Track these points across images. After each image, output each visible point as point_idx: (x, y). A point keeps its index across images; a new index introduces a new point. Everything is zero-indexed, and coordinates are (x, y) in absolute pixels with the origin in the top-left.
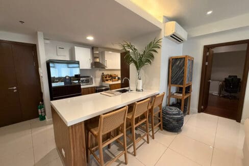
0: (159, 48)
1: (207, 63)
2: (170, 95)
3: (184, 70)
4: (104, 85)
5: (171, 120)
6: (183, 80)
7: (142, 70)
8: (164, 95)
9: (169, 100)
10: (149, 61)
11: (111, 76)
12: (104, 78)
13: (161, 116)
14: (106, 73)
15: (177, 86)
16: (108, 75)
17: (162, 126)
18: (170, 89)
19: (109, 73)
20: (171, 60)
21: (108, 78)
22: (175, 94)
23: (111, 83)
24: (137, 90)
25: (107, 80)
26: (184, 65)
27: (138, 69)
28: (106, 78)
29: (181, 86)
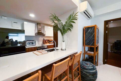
0: (76, 20)
1: (107, 32)
2: (85, 53)
3: (94, 35)
4: (44, 46)
5: (88, 74)
6: (94, 42)
7: (65, 36)
8: (81, 54)
9: (84, 56)
10: (70, 29)
11: (49, 40)
12: (44, 42)
13: (80, 70)
14: (46, 39)
15: (89, 46)
16: (47, 40)
17: (80, 78)
18: (84, 49)
19: (48, 39)
20: (85, 29)
21: (47, 42)
22: (88, 52)
23: (48, 44)
24: (62, 50)
25: (46, 43)
26: (94, 32)
27: (62, 35)
28: (45, 41)
29: (93, 47)
